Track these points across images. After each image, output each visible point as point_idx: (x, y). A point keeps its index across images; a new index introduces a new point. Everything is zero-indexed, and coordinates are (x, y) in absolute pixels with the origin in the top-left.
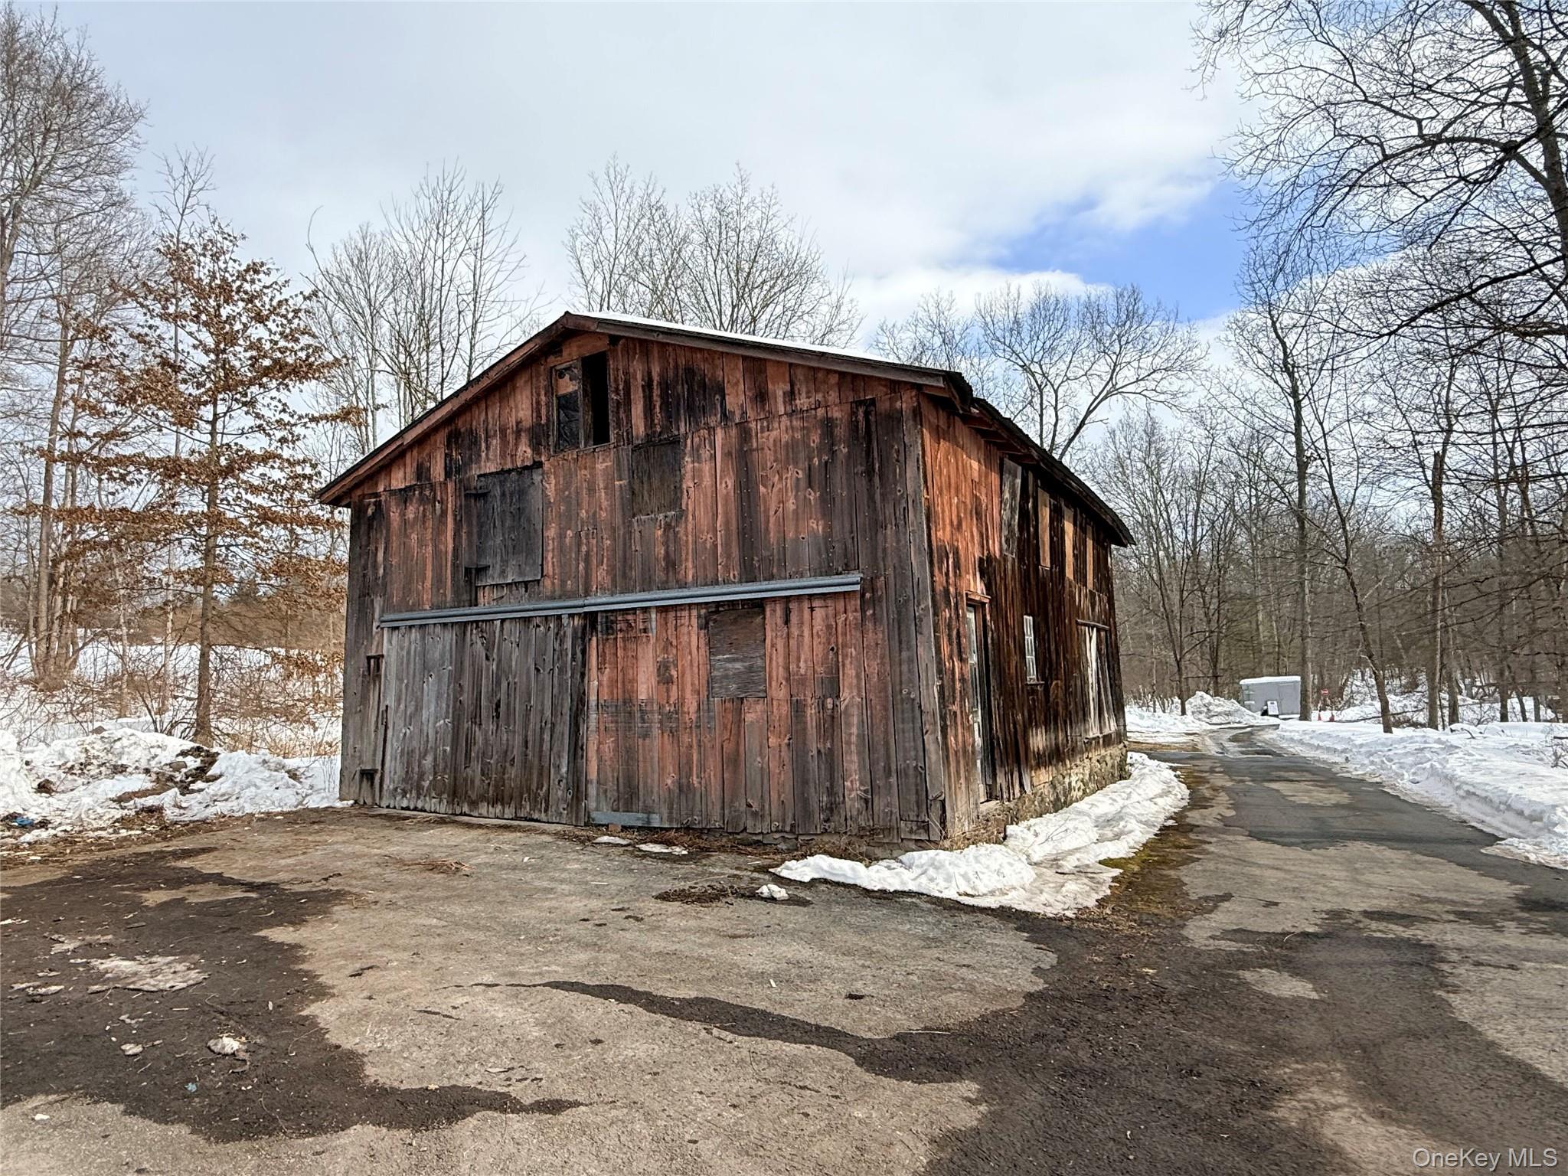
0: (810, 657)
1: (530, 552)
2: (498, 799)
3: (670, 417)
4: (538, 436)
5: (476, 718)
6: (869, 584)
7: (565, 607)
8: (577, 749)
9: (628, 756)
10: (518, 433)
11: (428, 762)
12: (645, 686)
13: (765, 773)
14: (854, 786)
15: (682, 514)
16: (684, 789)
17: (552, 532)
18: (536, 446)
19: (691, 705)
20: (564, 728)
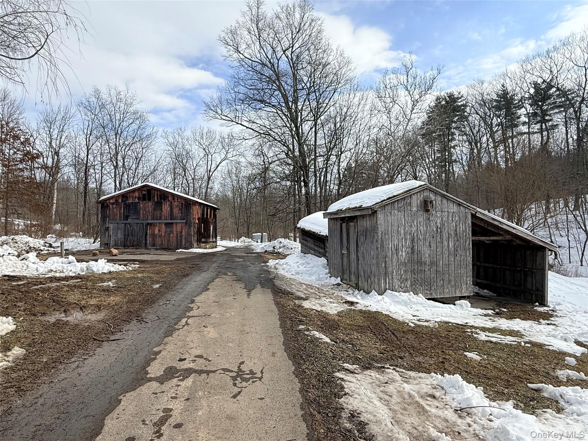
0: (179, 229)
1: (138, 214)
2: (133, 246)
3: (161, 199)
4: (139, 198)
5: (128, 236)
6: (186, 222)
7: (144, 222)
8: (146, 240)
9: (154, 240)
10: (135, 198)
11: (119, 242)
12: (156, 232)
13: (173, 241)
14: (184, 243)
15: (162, 211)
16: (162, 244)
17: (141, 212)
18: (139, 200)
19: (163, 234)
20: (144, 237)
